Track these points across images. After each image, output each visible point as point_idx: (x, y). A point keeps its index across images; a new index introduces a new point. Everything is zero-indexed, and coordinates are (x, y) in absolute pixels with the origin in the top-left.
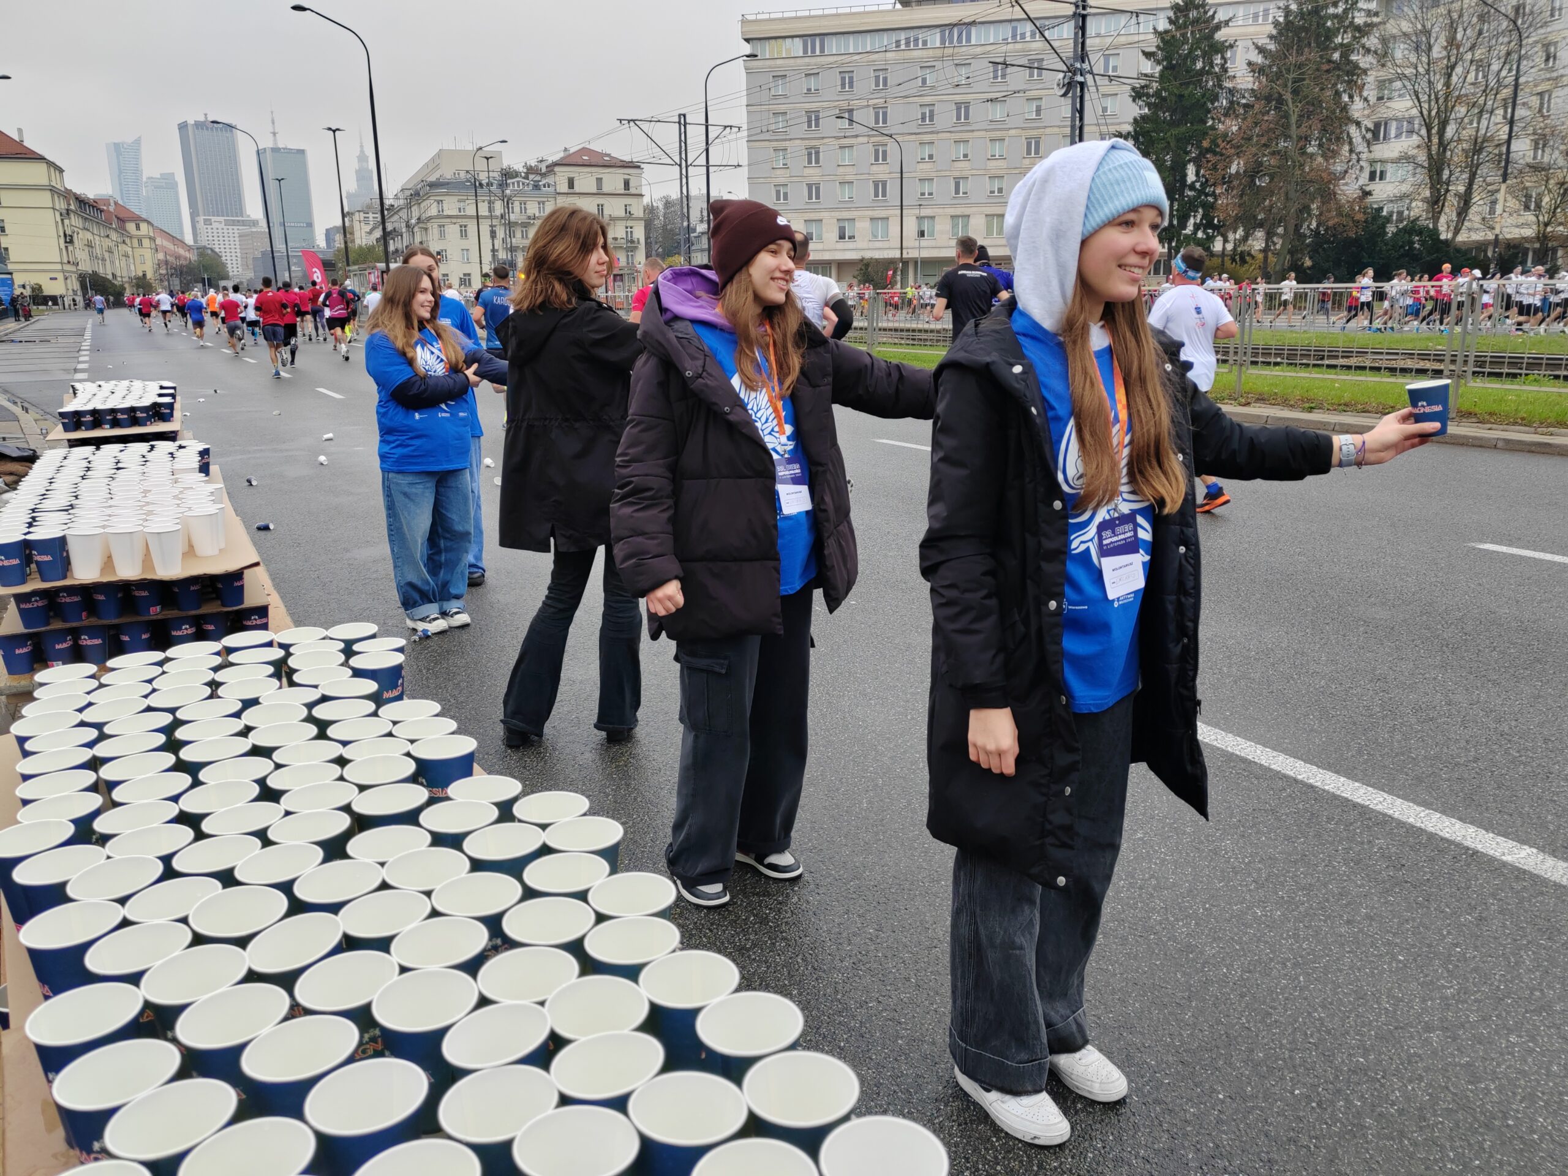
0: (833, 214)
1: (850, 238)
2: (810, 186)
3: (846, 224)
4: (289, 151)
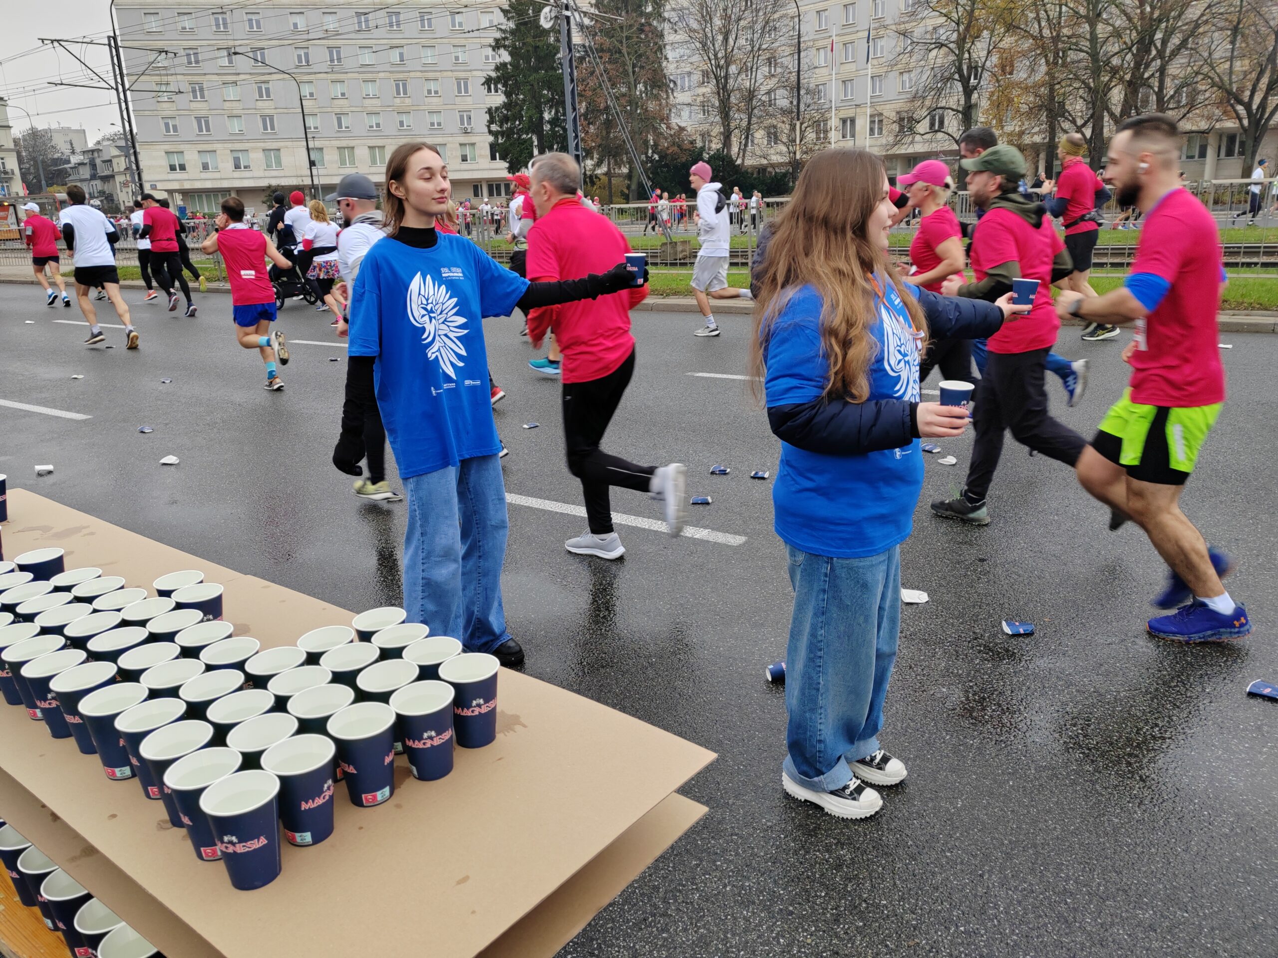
0: (226, 145)
1: (245, 167)
2: (198, 119)
3: (240, 155)
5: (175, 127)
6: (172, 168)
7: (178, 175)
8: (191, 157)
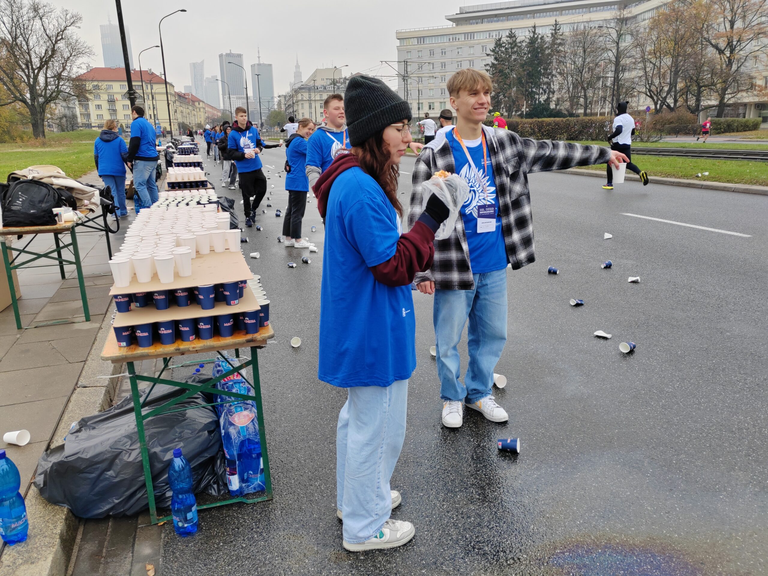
0: (427, 100)
1: (433, 109)
3: (431, 104)
4: (264, 65)
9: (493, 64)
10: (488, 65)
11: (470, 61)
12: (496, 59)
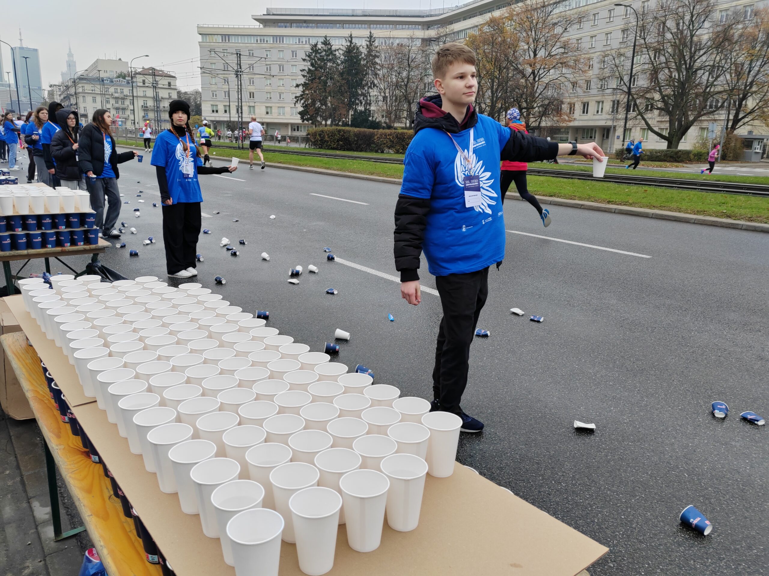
5: (216, 95)
6: (213, 111)
7: (215, 114)
8: (221, 108)
9: (309, 69)
10: (304, 70)
11: (280, 66)
12: (312, 65)
